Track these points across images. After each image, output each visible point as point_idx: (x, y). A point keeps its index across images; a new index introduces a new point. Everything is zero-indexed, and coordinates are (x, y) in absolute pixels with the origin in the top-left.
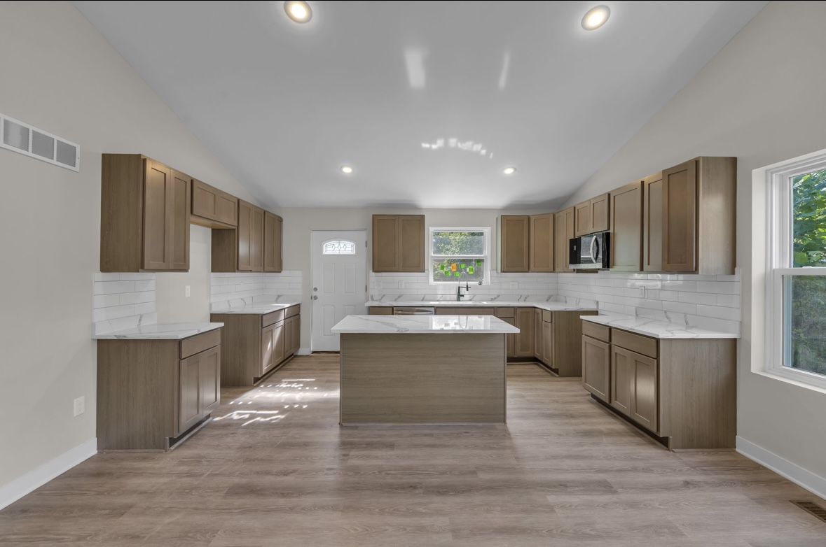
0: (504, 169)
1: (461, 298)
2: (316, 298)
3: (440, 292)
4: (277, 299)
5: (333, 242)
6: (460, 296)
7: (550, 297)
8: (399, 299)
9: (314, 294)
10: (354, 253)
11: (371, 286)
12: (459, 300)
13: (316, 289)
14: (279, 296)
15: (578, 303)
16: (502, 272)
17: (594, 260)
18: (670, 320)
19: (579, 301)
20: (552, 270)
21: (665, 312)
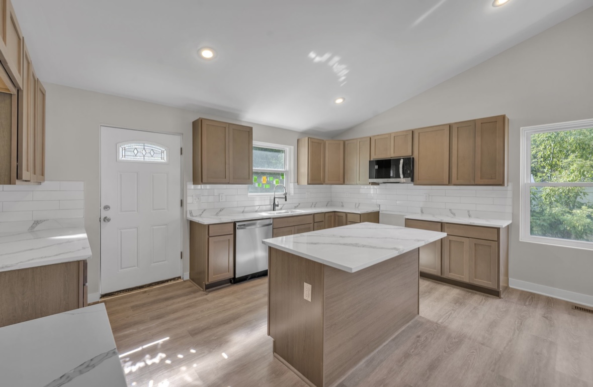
0: (336, 100)
1: (276, 208)
2: (106, 219)
3: (257, 203)
4: (32, 227)
5: (134, 146)
6: (275, 206)
7: (328, 203)
8: (221, 213)
9: (104, 214)
10: (165, 160)
11: (189, 200)
12: (274, 210)
13: (107, 208)
14: (37, 223)
15: (358, 207)
16: (308, 184)
17: (402, 176)
18: (454, 214)
19: (359, 205)
20: (342, 182)
21: (450, 210)
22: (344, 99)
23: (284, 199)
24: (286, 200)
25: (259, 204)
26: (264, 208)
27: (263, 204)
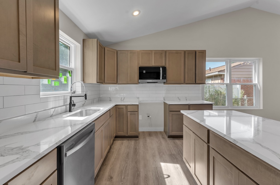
6: (72, 106)
15: (123, 100)
16: (97, 82)
17: (161, 78)
18: (180, 99)
19: (124, 99)
20: (116, 82)
21: (178, 97)
22: (140, 12)
23: (84, 98)
24: (86, 99)
25: (54, 106)
26: (59, 110)
27: (57, 106)
